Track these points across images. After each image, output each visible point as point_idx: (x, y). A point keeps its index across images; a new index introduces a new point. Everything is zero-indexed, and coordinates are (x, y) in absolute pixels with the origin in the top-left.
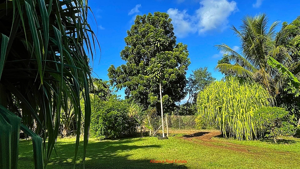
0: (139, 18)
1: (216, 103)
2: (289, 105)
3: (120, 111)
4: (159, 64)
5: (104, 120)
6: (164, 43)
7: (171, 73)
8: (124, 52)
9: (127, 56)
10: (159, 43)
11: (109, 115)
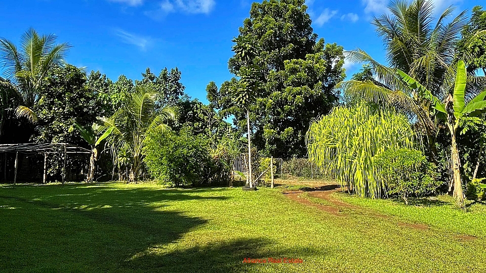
0: (256, 7)
1: (330, 141)
2: (461, 147)
3: (191, 149)
4: (245, 83)
5: (171, 161)
6: (250, 50)
7: (297, 94)
8: (232, 61)
9: (238, 68)
10: (243, 52)
11: (177, 154)
